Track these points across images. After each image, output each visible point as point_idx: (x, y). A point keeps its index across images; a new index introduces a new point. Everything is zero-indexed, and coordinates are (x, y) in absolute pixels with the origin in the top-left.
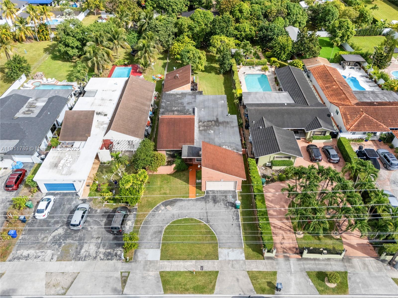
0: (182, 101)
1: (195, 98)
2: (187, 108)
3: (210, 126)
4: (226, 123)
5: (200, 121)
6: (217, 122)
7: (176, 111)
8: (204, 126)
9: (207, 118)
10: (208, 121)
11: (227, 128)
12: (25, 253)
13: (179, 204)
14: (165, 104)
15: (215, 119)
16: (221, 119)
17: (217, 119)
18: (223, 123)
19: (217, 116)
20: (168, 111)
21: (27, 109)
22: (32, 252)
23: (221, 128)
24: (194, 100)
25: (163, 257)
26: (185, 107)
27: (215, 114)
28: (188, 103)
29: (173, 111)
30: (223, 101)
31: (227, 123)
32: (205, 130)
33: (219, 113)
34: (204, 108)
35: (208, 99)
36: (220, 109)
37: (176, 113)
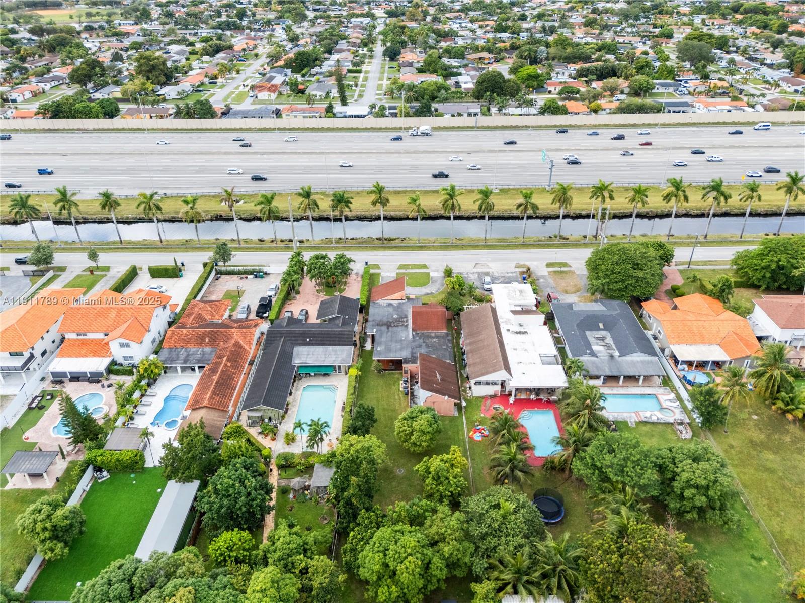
0: (427, 350)
1: (412, 353)
2: (421, 340)
3: (396, 321)
4: (380, 324)
5: (407, 326)
6: (389, 325)
7: (433, 338)
8: (402, 322)
9: (400, 329)
10: (398, 326)
11: (379, 319)
12: (510, 275)
13: (423, 293)
14: (447, 346)
15: (390, 329)
16: (384, 328)
17: (388, 328)
18: (383, 325)
19: (388, 331)
20: (443, 337)
21: (607, 341)
22: (507, 275)
23: (385, 320)
24: (414, 351)
25: (429, 273)
26: (424, 342)
27: (390, 333)
28: (420, 346)
29: (437, 337)
30: (379, 349)
31: (378, 325)
32: (402, 318)
33: (385, 334)
34: (401, 340)
35: (396, 352)
36: (384, 339)
37: (433, 335)
